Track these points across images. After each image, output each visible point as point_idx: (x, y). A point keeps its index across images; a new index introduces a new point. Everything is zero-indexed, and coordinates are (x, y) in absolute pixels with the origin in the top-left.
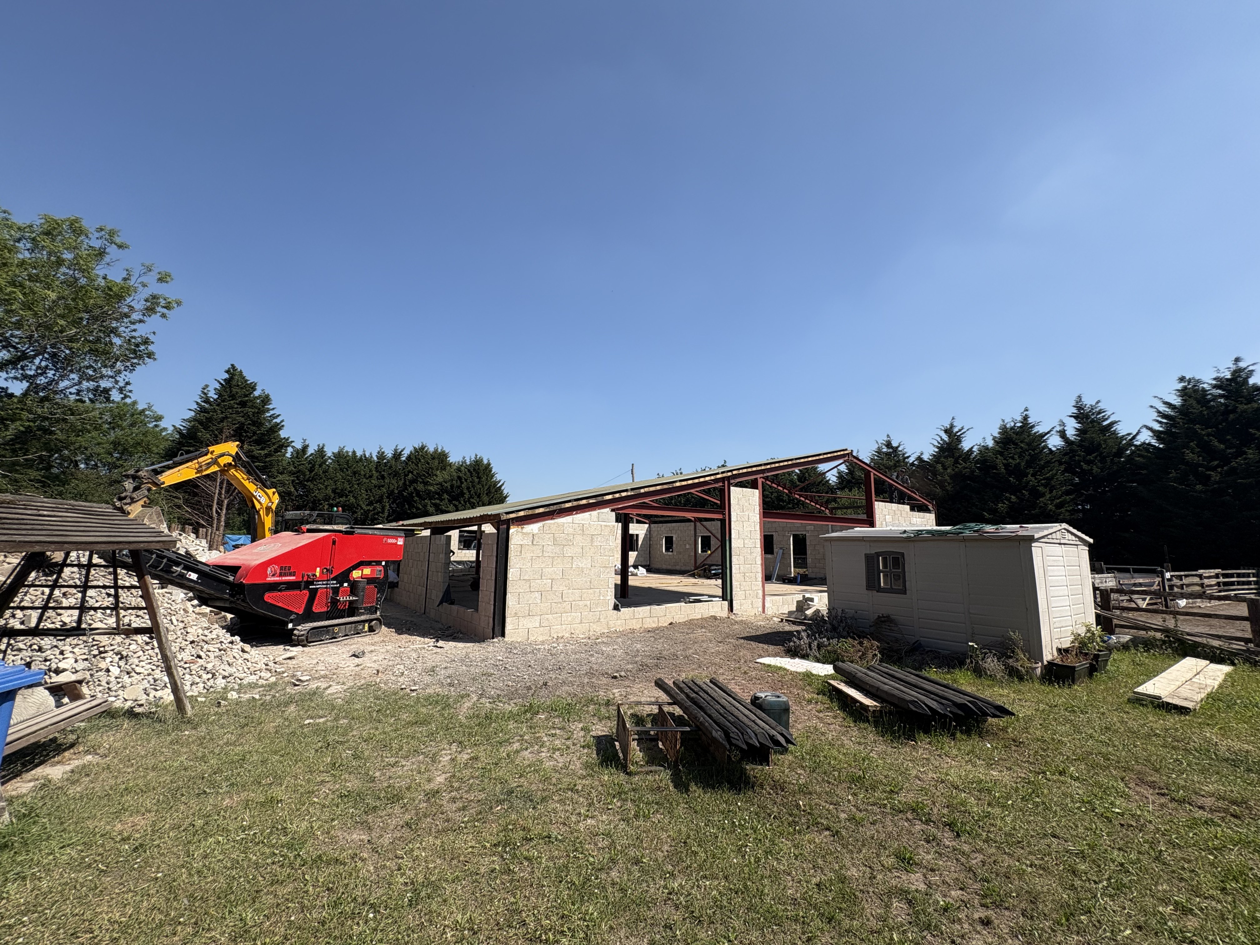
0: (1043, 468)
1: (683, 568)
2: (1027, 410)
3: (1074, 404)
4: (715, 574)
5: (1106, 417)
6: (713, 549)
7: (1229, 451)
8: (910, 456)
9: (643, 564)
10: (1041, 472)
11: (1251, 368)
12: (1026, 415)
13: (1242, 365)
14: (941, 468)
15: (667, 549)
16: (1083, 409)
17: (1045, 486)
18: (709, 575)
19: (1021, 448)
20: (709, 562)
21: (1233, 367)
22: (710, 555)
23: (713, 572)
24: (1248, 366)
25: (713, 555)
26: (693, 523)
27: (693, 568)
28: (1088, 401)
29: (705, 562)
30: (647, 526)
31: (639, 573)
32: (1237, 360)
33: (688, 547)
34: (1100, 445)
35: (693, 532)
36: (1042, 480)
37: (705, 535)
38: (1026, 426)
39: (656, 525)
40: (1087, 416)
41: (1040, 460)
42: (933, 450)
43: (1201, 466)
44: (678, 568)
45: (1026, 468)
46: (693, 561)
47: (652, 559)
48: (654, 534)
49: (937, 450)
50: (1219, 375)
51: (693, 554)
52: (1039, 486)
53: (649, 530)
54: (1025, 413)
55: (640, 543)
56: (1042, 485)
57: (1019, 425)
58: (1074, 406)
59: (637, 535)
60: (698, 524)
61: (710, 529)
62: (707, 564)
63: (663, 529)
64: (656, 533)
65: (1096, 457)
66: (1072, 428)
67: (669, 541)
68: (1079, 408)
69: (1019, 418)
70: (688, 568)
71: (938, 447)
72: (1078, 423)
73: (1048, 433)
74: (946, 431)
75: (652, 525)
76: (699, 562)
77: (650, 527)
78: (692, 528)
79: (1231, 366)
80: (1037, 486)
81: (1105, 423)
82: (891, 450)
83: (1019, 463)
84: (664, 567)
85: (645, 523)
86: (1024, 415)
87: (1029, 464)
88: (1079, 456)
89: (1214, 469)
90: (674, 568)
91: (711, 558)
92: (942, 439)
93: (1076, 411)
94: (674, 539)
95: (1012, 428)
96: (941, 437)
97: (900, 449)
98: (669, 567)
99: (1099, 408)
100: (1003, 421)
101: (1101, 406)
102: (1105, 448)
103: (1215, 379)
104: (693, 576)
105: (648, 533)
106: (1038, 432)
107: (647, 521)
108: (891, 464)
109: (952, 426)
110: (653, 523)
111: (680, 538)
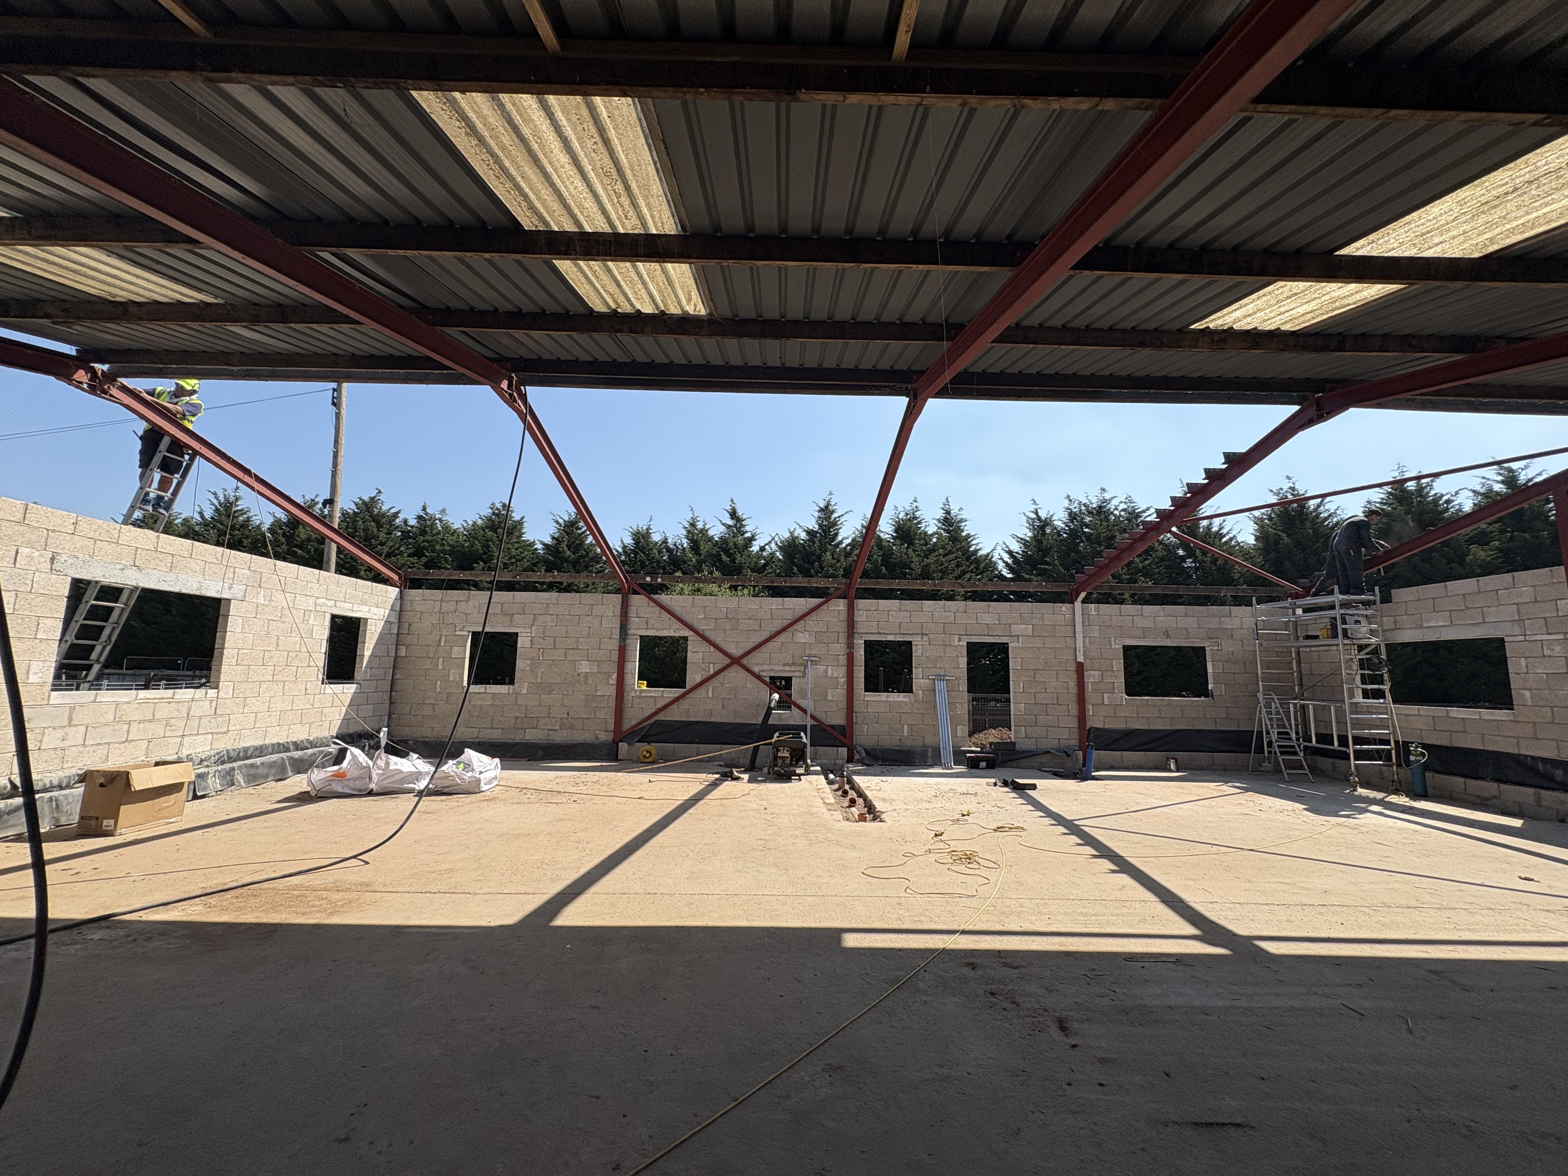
1: (560, 737)
6: (694, 679)
26: (617, 596)
27: (605, 737)
29: (660, 717)
30: (387, 591)
33: (586, 668)
35: (608, 624)
37: (662, 634)
39: (430, 593)
46: (609, 716)
47: (401, 708)
48: (421, 624)
51: (609, 691)
53: (403, 610)
55: (367, 652)
60: (638, 600)
61: (687, 617)
63: (462, 607)
64: (429, 620)
67: (495, 651)
70: (581, 737)
75: (414, 593)
76: (634, 715)
77: (404, 595)
78: (612, 610)
84: (467, 734)
85: (385, 581)
90: (516, 738)
94: (522, 642)
105: (394, 619)
107: (390, 576)
110: (416, 584)
111: (549, 642)
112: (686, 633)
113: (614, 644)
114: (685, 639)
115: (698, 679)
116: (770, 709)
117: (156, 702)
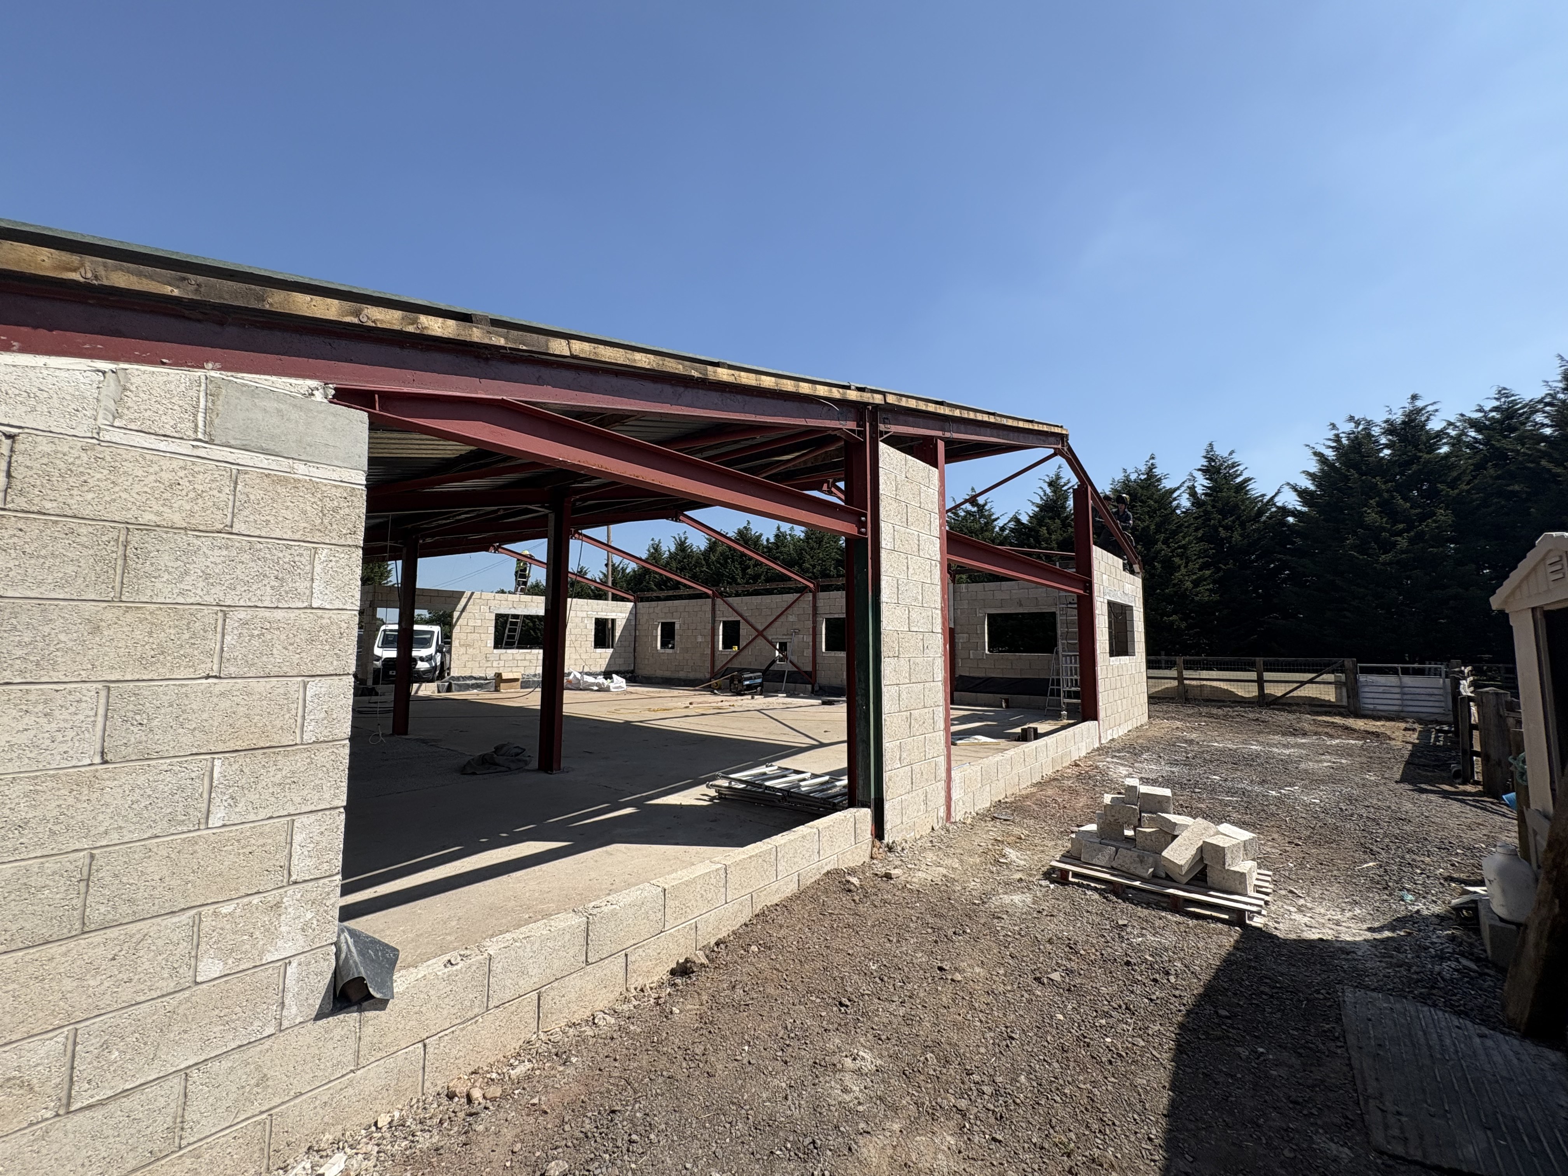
0: (1174, 533)
1: (692, 676)
2: (1153, 458)
3: (1205, 454)
4: (749, 687)
5: (1239, 472)
6: (743, 643)
7: (1413, 511)
8: (998, 518)
9: (622, 669)
10: (1173, 538)
11: (1430, 408)
12: (1152, 464)
13: (1419, 404)
14: (1045, 532)
15: (664, 645)
16: (1214, 461)
17: (1181, 556)
18: (740, 688)
19: (1149, 506)
20: (735, 664)
21: (1409, 407)
22: (737, 654)
23: (747, 683)
24: (1427, 406)
25: (743, 653)
26: (710, 600)
27: (708, 676)
28: (1221, 451)
29: (729, 666)
30: (630, 605)
31: (612, 685)
32: (1414, 397)
33: (700, 639)
34: (1236, 506)
35: (709, 615)
36: (1176, 549)
37: (730, 619)
38: (1151, 480)
39: (647, 604)
40: (1218, 470)
41: (1169, 524)
42: (1032, 509)
43: (1384, 529)
44: (682, 675)
45: (1155, 533)
46: (708, 664)
47: (638, 660)
48: (643, 619)
49: (1037, 509)
50: (1390, 417)
51: (709, 651)
52: (1174, 556)
53: (635, 613)
54: (1151, 461)
55: (618, 634)
56: (1178, 555)
57: (1143, 477)
58: (1205, 457)
59: (613, 621)
60: (719, 601)
61: (739, 610)
62: (734, 670)
63: (657, 610)
64: (646, 617)
65: (1234, 522)
66: (1202, 483)
67: (668, 632)
68: (1210, 460)
69: (1143, 468)
70: (699, 676)
71: (1038, 506)
72: (1207, 479)
73: (1178, 488)
74: (1050, 484)
75: (640, 604)
76: (719, 664)
77: (635, 606)
78: (708, 608)
79: (1407, 405)
80: (1171, 557)
81: (1238, 480)
82: (975, 509)
83: (1148, 527)
84: (659, 673)
85: (628, 600)
86: (1149, 464)
87: (1159, 529)
88: (1214, 519)
89: (1400, 533)
90: (676, 675)
91: (740, 658)
92: (1045, 494)
93: (1206, 464)
94: (677, 627)
95: (1135, 481)
96: (1044, 491)
97: (987, 507)
98: (668, 674)
99: (1232, 460)
100: (1125, 471)
101: (1236, 458)
102: (1244, 510)
103: (1386, 422)
104: (711, 690)
105: (633, 618)
106: (1164, 487)
107: (631, 598)
108: (977, 526)
109: (1058, 477)
110: (642, 600)
111: (686, 626)
112: (739, 618)
113: (709, 626)
114: (738, 622)
115: (745, 644)
116: (774, 662)
117: (525, 654)
